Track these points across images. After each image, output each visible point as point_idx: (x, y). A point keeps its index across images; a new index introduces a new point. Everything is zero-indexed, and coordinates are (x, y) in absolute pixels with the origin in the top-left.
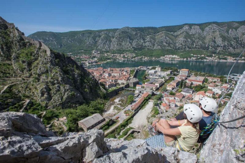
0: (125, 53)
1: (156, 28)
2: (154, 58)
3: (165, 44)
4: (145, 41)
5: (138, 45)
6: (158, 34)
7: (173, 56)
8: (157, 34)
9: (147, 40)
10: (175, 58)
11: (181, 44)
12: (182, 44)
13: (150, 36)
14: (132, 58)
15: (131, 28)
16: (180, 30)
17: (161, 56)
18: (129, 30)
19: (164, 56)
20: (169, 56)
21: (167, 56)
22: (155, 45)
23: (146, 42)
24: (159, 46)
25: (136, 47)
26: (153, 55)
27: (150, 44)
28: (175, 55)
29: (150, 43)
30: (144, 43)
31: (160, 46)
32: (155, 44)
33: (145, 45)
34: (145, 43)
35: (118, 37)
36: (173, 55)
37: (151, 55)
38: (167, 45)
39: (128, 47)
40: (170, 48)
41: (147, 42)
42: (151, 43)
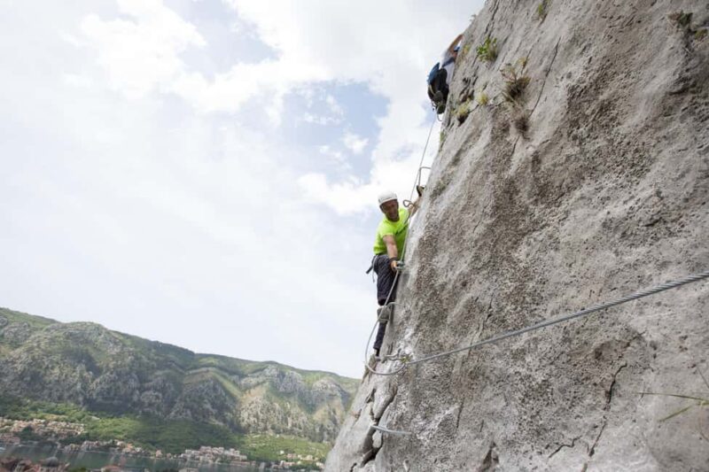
0: (41, 418)
1: (191, 353)
2: (159, 453)
3: (208, 406)
4: (146, 385)
5: (112, 394)
6: (194, 371)
7: (227, 452)
8: (191, 372)
9: (151, 384)
10: (233, 457)
11: (254, 417)
12: (256, 416)
13: (167, 371)
14: (65, 443)
15: (108, 332)
16: (256, 374)
17: (188, 448)
18: (100, 335)
19: (197, 448)
20: (216, 450)
21: (209, 449)
22: (175, 406)
23: (148, 389)
24: (189, 412)
25: (100, 400)
26: (160, 439)
27: (157, 397)
28: (232, 450)
29: (160, 395)
30: (137, 392)
31: (191, 410)
32: (177, 401)
33: (139, 400)
34: (142, 390)
35: (38, 346)
36: (228, 449)
37: (151, 439)
38: (214, 411)
39: (66, 395)
40: (221, 424)
41: (151, 392)
42: (164, 394)
